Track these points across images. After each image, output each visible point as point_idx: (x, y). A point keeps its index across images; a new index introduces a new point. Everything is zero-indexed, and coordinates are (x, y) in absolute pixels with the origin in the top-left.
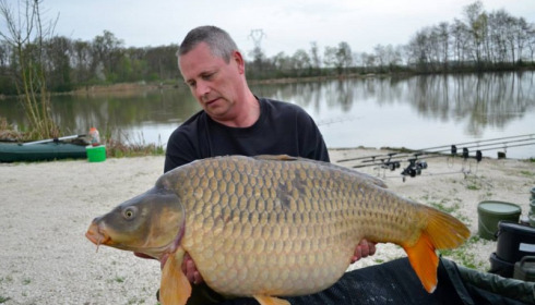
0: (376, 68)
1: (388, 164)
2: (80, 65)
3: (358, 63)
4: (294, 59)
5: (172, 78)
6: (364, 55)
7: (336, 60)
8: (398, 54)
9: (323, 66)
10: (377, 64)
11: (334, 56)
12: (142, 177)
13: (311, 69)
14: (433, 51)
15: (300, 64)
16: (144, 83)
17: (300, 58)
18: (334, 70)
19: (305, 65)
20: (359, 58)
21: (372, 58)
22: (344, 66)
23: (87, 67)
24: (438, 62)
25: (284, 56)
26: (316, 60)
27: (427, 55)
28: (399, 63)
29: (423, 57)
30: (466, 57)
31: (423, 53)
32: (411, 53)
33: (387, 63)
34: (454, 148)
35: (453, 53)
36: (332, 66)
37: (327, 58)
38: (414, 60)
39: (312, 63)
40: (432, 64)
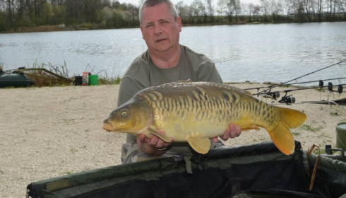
0: (261, 17)
1: (268, 94)
2: (9, 10)
3: (245, 12)
4: (191, 8)
5: (87, 21)
6: (251, 6)
7: (227, 10)
8: (280, 5)
9: (216, 14)
10: (261, 13)
11: (225, 6)
12: (72, 100)
13: (206, 16)
14: (310, 4)
15: (196, 12)
16: (63, 25)
17: (197, 7)
18: (225, 18)
19: (200, 13)
20: (247, 8)
21: (257, 9)
22: (234, 15)
23: (15, 10)
24: (313, 13)
25: (183, 5)
26: (210, 9)
27: (305, 7)
28: (280, 13)
29: (301, 9)
30: (337, 9)
31: (301, 5)
32: (291, 5)
33: (270, 13)
34: (321, 83)
35: (326, 6)
36: (224, 14)
37: (219, 8)
38: (293, 11)
39: (207, 11)
40: (308, 14)
